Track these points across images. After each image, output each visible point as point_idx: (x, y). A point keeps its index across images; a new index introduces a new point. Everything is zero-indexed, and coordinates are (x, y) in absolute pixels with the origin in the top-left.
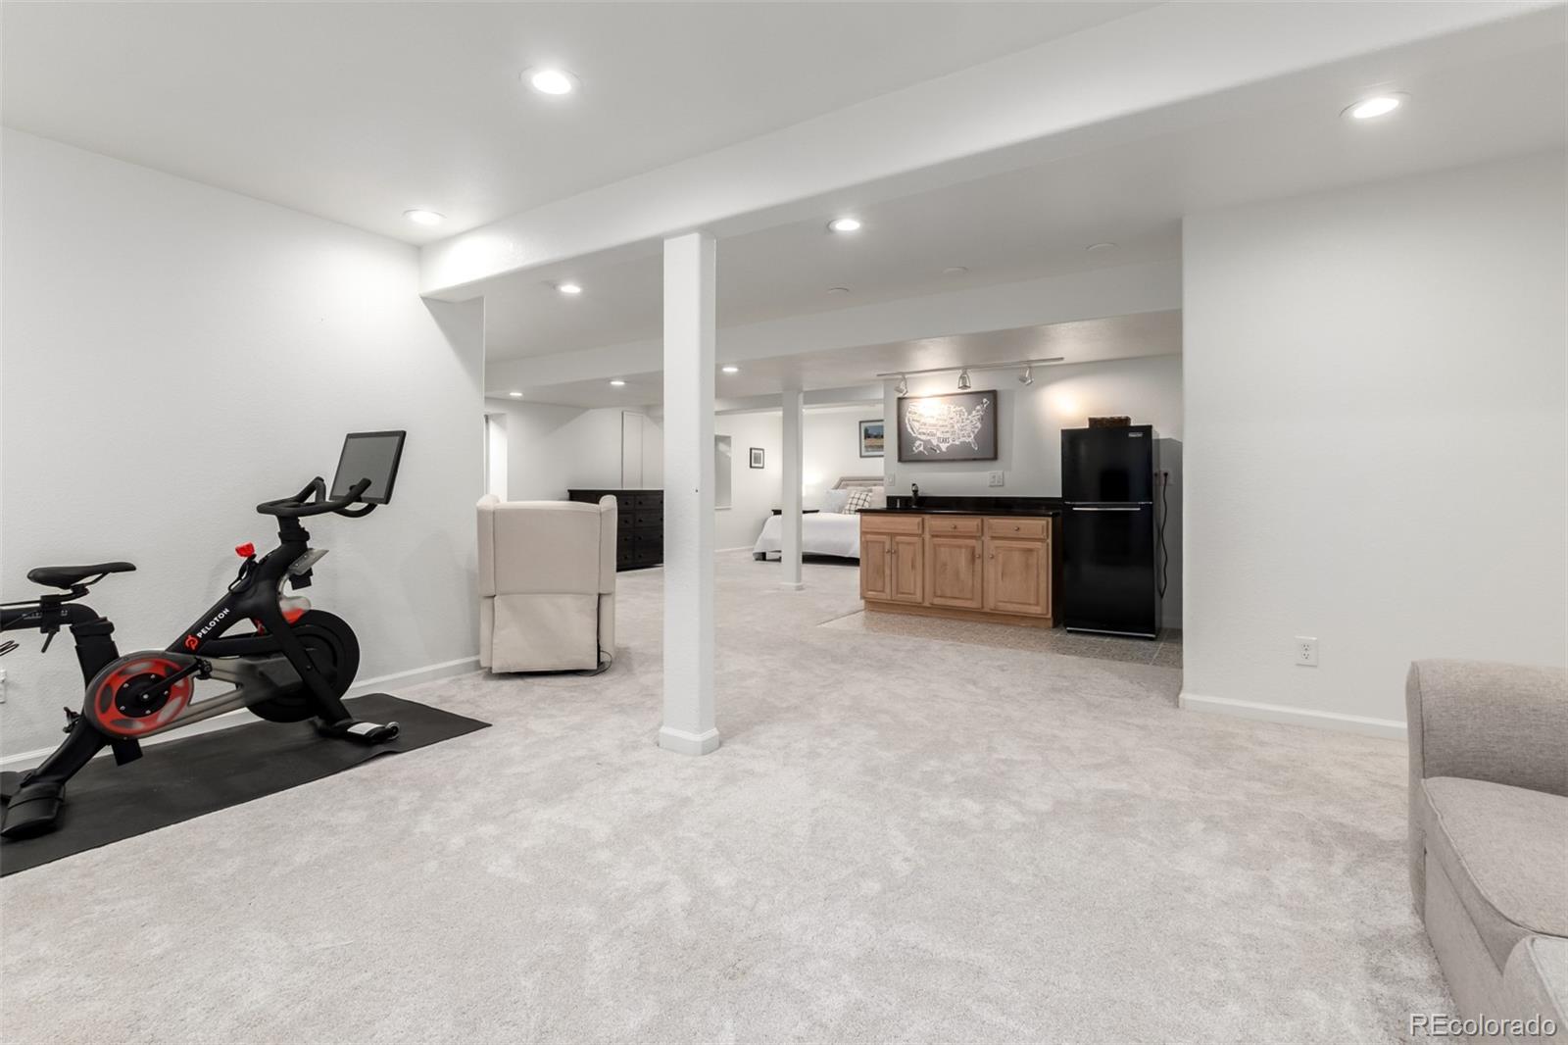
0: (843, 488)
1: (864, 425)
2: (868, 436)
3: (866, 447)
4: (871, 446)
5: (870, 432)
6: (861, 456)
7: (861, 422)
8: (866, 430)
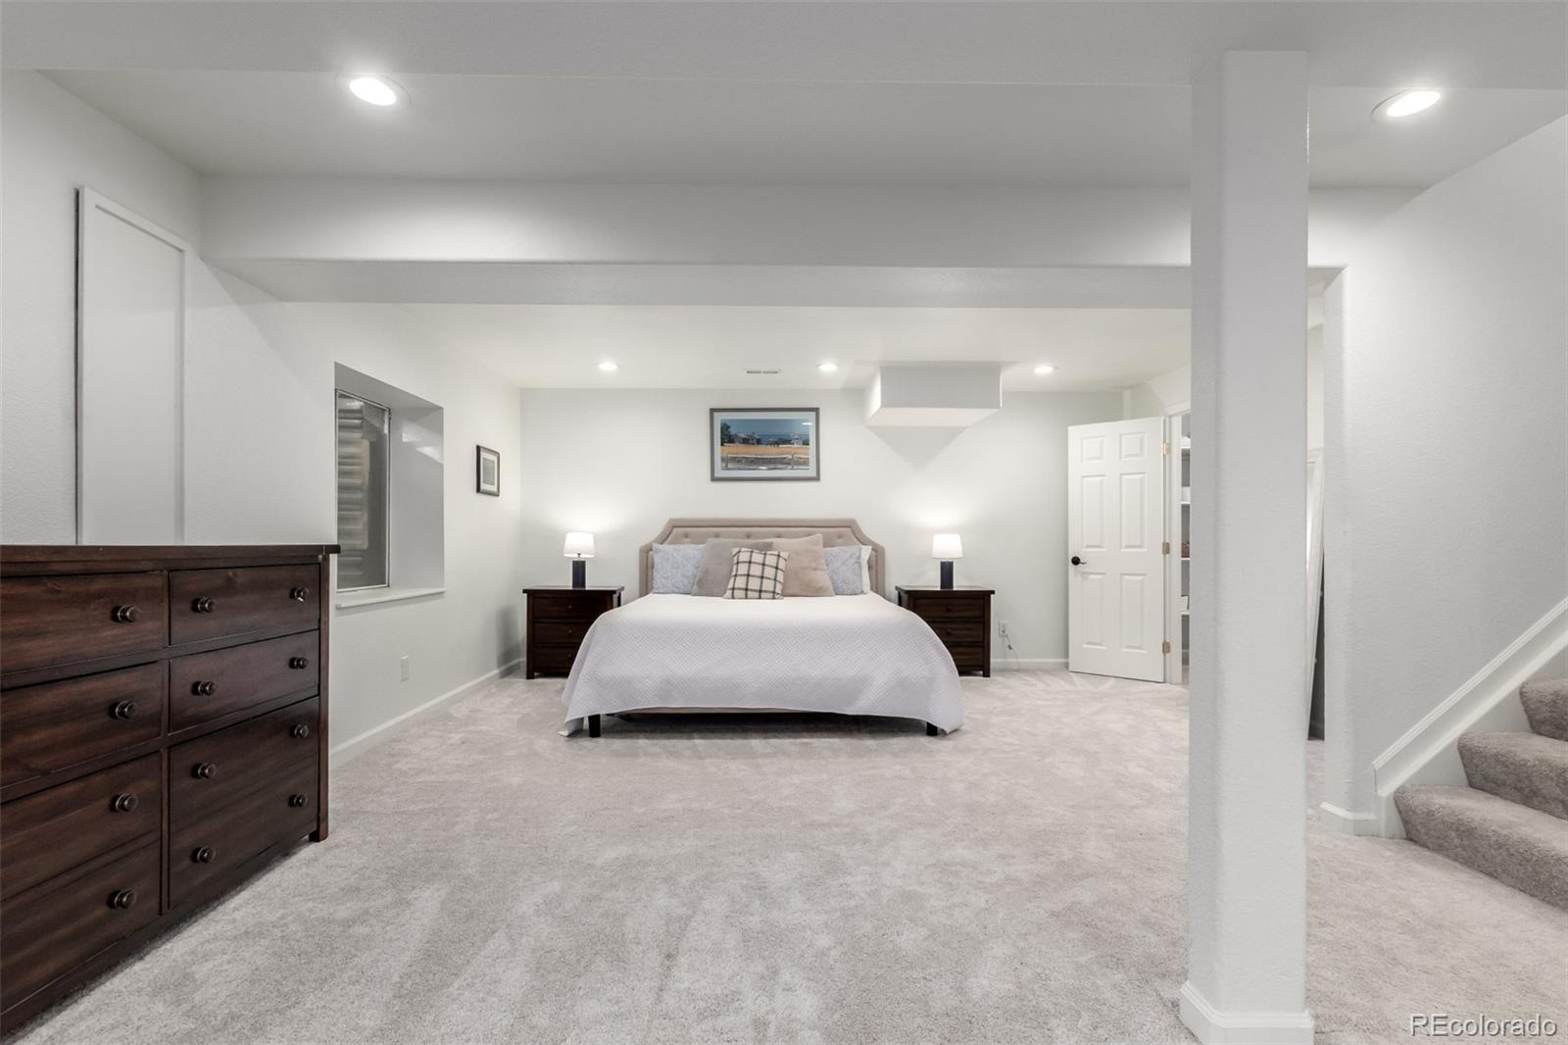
0: (671, 543)
1: (719, 417)
2: (727, 438)
3: (723, 460)
4: (734, 460)
5: (733, 431)
6: (714, 479)
7: (713, 411)
8: (725, 428)
